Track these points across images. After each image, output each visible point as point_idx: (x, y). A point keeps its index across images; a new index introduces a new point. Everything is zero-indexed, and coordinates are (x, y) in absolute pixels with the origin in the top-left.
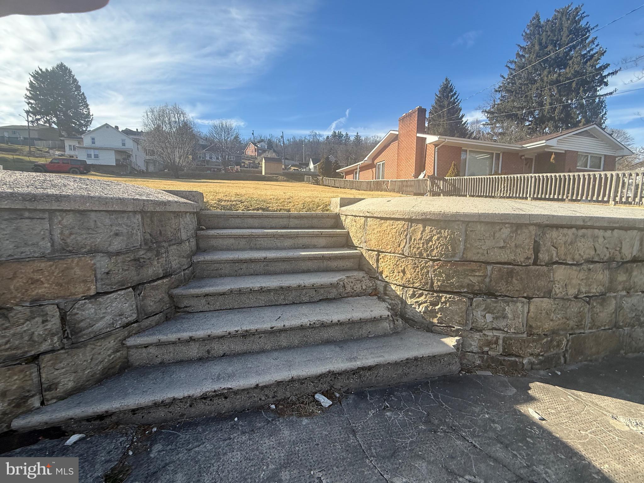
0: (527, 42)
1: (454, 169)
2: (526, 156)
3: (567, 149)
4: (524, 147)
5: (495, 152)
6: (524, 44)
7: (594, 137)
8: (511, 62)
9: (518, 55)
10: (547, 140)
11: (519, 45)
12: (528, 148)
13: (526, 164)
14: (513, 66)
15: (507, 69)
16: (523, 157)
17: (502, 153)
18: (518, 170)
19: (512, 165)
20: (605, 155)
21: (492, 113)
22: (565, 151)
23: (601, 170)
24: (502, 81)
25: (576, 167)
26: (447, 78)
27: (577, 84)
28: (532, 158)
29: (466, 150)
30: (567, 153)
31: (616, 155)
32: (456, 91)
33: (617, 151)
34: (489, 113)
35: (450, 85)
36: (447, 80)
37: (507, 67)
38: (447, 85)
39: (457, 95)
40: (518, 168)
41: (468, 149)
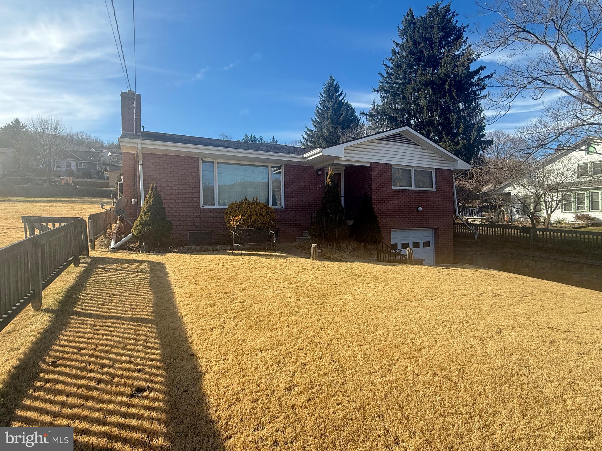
0: (403, 39)
1: (150, 198)
3: (372, 161)
4: (305, 158)
5: (270, 165)
6: (400, 41)
7: (414, 144)
8: (389, 60)
9: (394, 52)
10: (325, 148)
11: (394, 42)
14: (390, 64)
16: (320, 173)
17: (283, 165)
18: (316, 191)
19: (304, 184)
20: (436, 169)
21: (371, 115)
22: (371, 163)
23: (434, 189)
24: (381, 79)
25: (392, 186)
26: (331, 77)
27: (450, 85)
28: (340, 174)
29: (213, 162)
30: (373, 166)
31: (451, 169)
32: (342, 91)
33: (452, 163)
34: (368, 115)
35: (335, 84)
36: (331, 78)
37: (384, 65)
38: (332, 84)
39: (343, 95)
40: (315, 189)
41: (216, 161)
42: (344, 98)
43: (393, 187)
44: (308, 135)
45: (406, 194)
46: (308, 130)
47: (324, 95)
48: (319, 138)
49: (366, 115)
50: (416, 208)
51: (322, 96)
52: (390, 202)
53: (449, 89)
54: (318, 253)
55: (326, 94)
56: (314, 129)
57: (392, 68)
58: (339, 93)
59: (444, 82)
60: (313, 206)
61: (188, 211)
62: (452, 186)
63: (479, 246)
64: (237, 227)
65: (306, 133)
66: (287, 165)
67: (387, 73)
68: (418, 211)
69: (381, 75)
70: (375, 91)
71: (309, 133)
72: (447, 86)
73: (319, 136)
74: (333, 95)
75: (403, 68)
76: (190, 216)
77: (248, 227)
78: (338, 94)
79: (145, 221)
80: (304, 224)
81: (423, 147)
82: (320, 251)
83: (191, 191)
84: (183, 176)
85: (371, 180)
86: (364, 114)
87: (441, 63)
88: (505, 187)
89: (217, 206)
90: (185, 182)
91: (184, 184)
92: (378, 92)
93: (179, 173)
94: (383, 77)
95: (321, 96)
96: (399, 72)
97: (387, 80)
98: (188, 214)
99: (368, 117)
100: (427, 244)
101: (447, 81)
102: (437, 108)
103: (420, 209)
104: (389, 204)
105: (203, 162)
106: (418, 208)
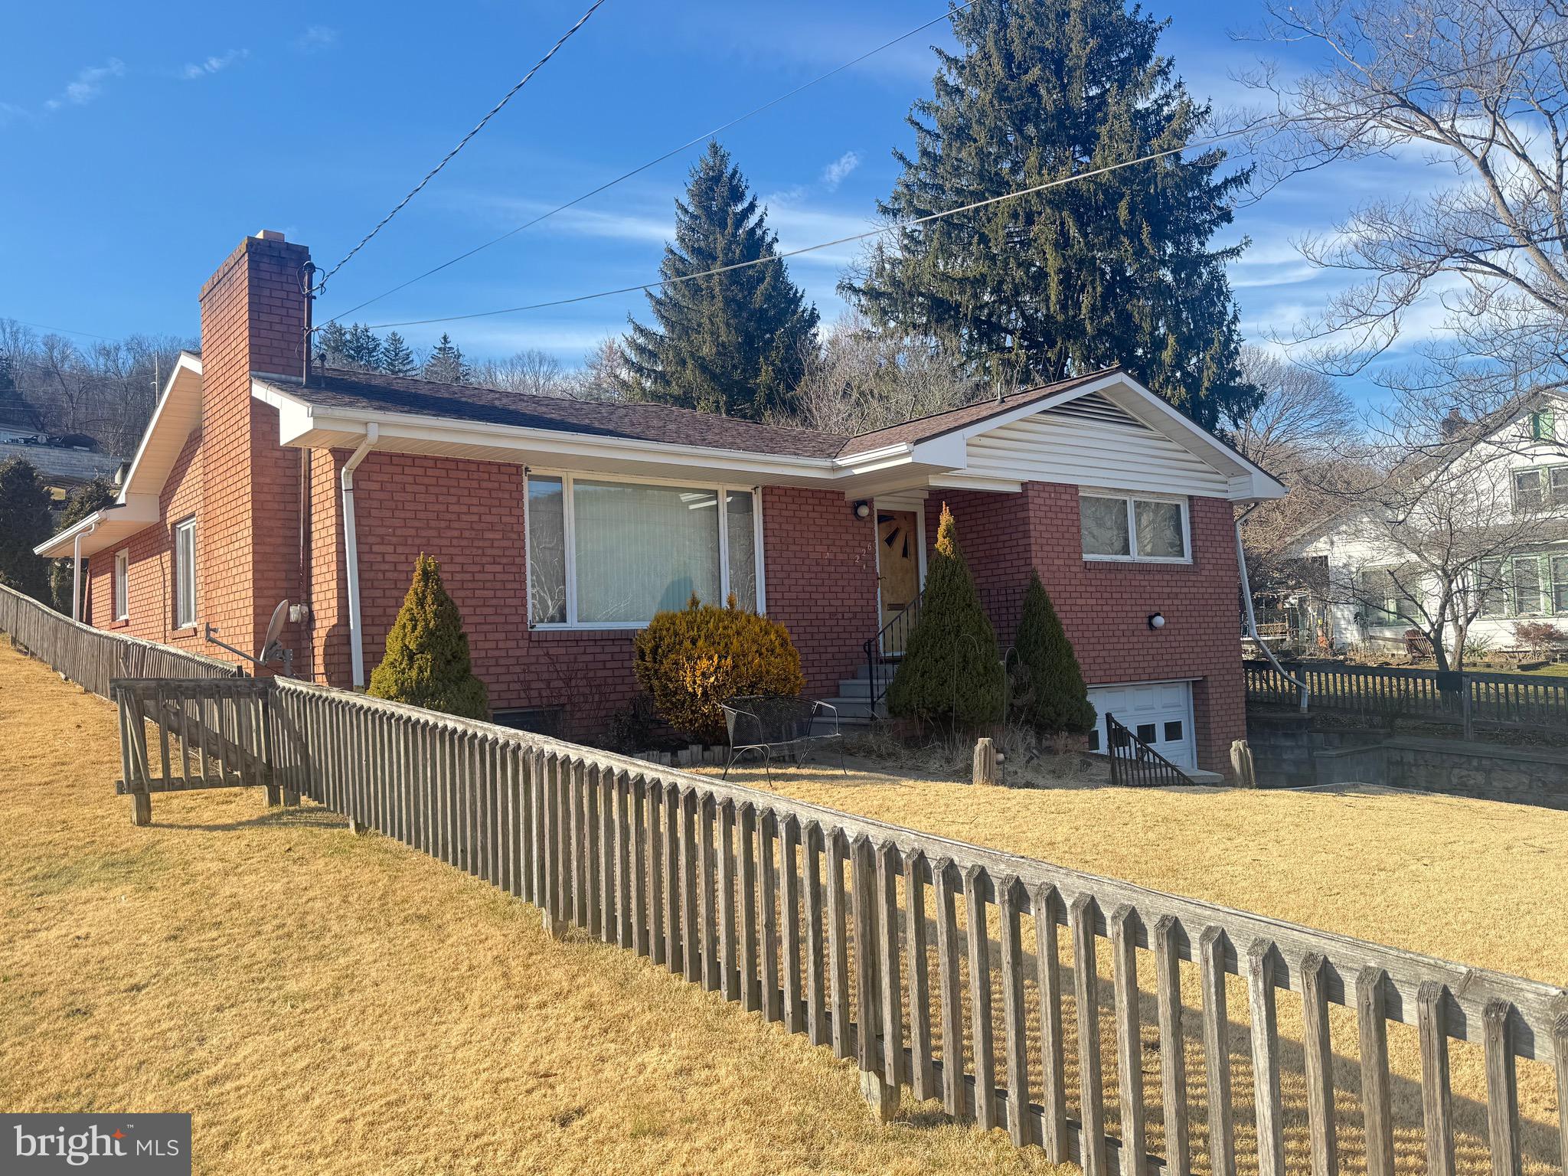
0: (969, 45)
1: (421, 603)
2: (878, 506)
3: (1026, 478)
4: (840, 468)
5: (722, 489)
7: (1133, 423)
8: (925, 108)
9: (943, 85)
10: (918, 442)
11: (939, 51)
12: (857, 471)
13: (890, 541)
14: (932, 124)
15: (914, 130)
16: (864, 511)
17: (760, 490)
18: (852, 570)
19: (819, 548)
20: (1191, 498)
21: (873, 294)
22: (1022, 484)
23: (1187, 559)
24: (902, 174)
25: (1080, 554)
26: (714, 146)
27: (1132, 210)
28: (914, 514)
29: (559, 480)
30: (1031, 493)
31: (1230, 496)
32: (755, 199)
33: (1232, 481)
34: (864, 293)
35: (730, 170)
36: (715, 149)
37: (913, 122)
38: (721, 173)
39: (758, 211)
40: (851, 563)
41: (569, 476)
42: (761, 220)
43: (1087, 557)
44: (641, 350)
45: (1119, 576)
46: (642, 331)
47: (691, 209)
48: (683, 363)
49: (856, 291)
50: (1146, 620)
51: (686, 211)
52: (1079, 602)
53: (1129, 223)
54: (998, 763)
55: (699, 205)
56: (660, 330)
57: (938, 136)
58: (746, 204)
59: (1113, 198)
60: (846, 616)
61: (493, 645)
62: (1234, 550)
63: (1319, 731)
64: (705, 693)
65: (632, 344)
66: (772, 488)
67: (925, 153)
68: (1151, 625)
69: (902, 158)
70: (885, 211)
71: (641, 341)
72: (1123, 213)
73: (685, 355)
74: (723, 210)
75: (975, 141)
76: (497, 658)
77: (739, 691)
78: (739, 208)
79: (419, 682)
80: (823, 677)
81: (1157, 434)
82: (1001, 756)
83: (499, 577)
84: (475, 526)
85: (1026, 534)
86: (851, 288)
87: (1098, 137)
88: (1304, 541)
89: (573, 624)
90: (483, 548)
91: (480, 552)
92: (895, 215)
93: (464, 517)
94: (910, 166)
95: (679, 212)
96: (963, 155)
97: (922, 175)
98: (491, 653)
99: (864, 302)
100: (1173, 731)
101: (1122, 196)
102: (1093, 282)
103: (1159, 621)
104: (1077, 608)
105: (532, 478)
106: (1151, 618)
